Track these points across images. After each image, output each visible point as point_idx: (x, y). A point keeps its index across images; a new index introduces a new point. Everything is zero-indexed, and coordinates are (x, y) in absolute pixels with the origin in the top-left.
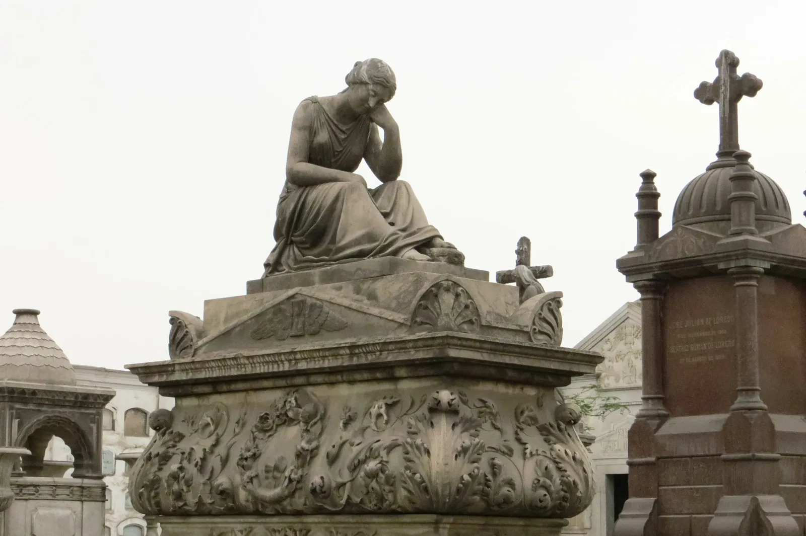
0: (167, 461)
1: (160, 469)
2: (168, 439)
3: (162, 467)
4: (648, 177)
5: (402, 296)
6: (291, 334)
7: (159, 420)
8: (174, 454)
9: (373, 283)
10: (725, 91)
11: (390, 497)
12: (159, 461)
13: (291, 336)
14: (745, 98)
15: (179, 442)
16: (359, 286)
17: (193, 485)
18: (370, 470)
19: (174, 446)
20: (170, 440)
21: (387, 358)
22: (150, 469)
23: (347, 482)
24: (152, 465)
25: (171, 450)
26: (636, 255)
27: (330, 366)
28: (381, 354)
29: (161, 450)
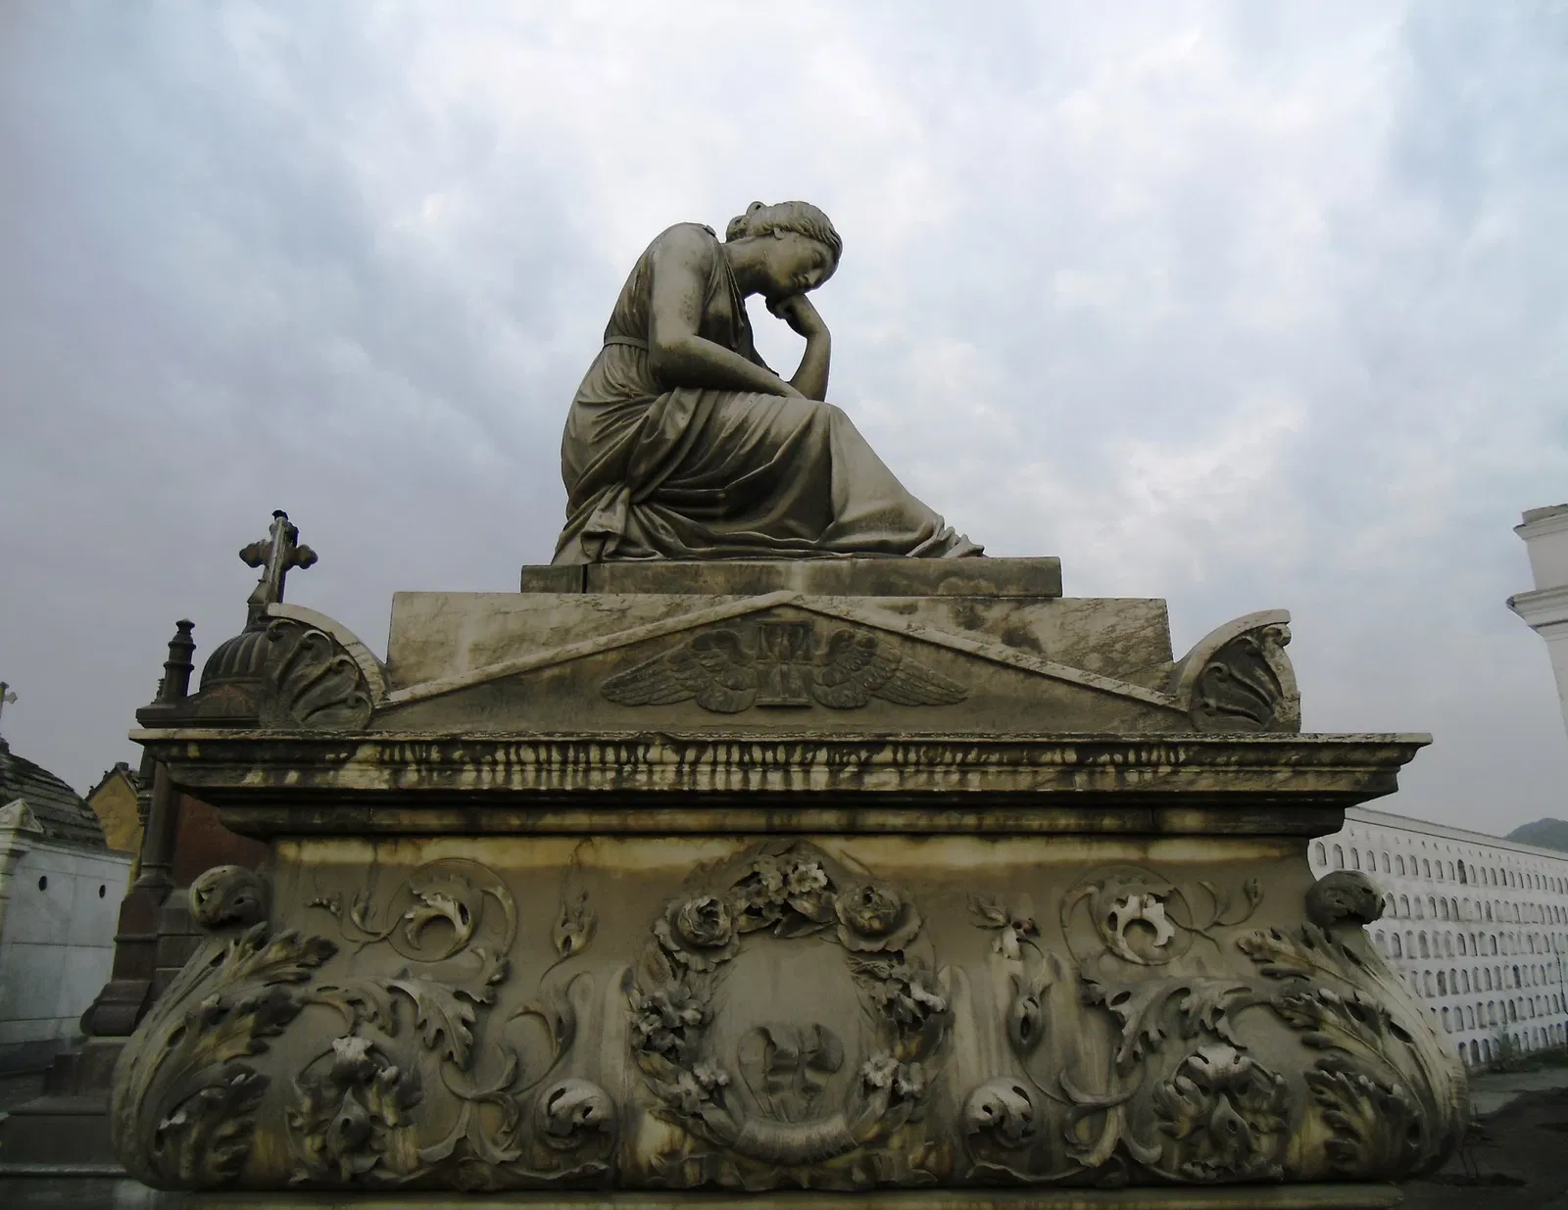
0: (284, 1024)
1: (258, 1049)
2: (282, 954)
3: (267, 1041)
4: (185, 627)
5: (1118, 646)
6: (759, 701)
7: (241, 901)
8: (306, 1002)
9: (1018, 608)
10: (276, 556)
11: (1265, 1144)
12: (258, 1024)
13: (760, 707)
14: (296, 568)
15: (318, 966)
16: (972, 609)
17: (424, 1102)
18: (1217, 1072)
19: (302, 979)
20: (287, 960)
21: (1191, 782)
22: (216, 1047)
23: (1115, 1105)
24: (224, 1037)
25: (297, 993)
26: (156, 706)
27: (986, 789)
28: (1175, 773)
29: (256, 990)
